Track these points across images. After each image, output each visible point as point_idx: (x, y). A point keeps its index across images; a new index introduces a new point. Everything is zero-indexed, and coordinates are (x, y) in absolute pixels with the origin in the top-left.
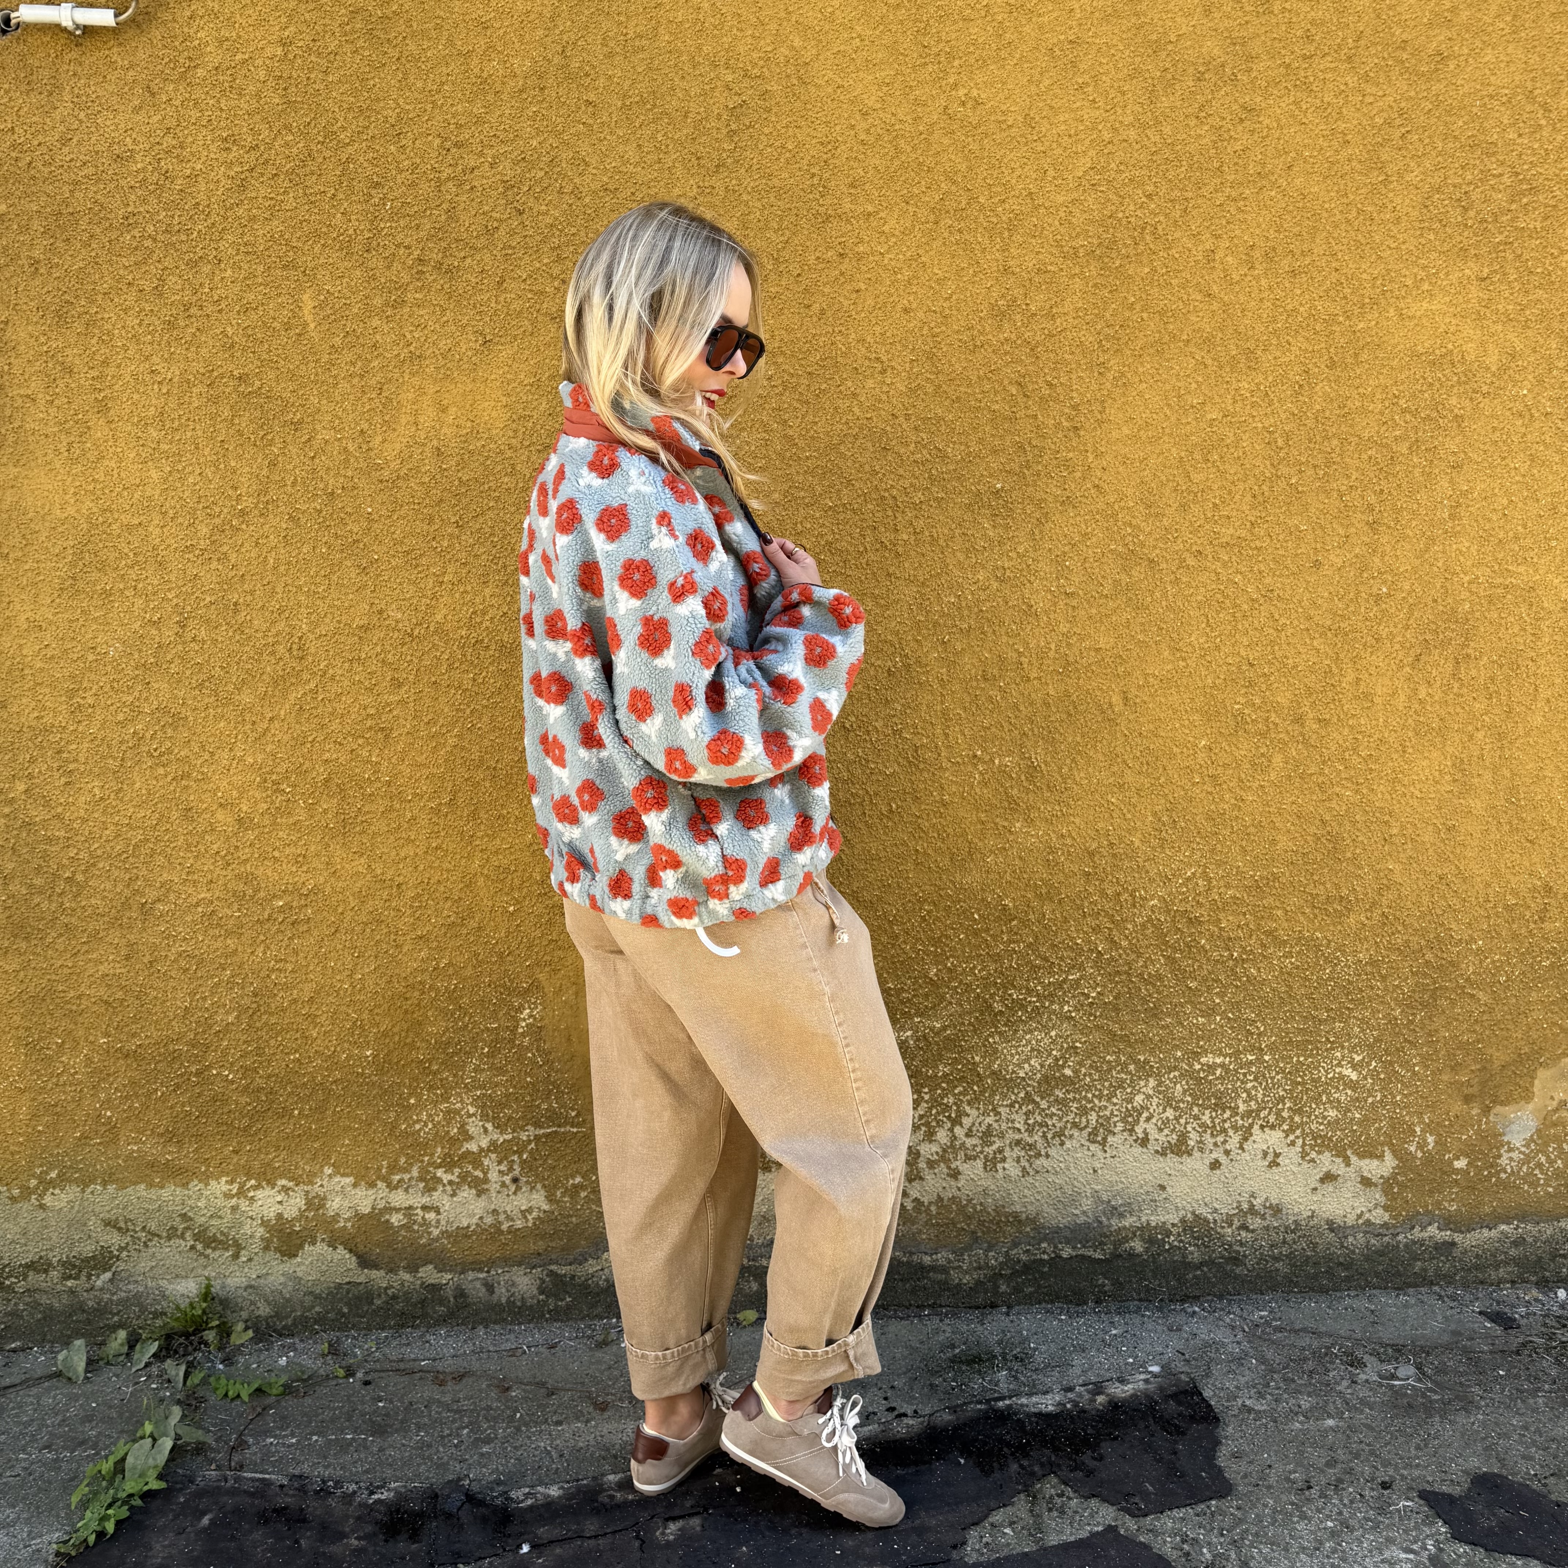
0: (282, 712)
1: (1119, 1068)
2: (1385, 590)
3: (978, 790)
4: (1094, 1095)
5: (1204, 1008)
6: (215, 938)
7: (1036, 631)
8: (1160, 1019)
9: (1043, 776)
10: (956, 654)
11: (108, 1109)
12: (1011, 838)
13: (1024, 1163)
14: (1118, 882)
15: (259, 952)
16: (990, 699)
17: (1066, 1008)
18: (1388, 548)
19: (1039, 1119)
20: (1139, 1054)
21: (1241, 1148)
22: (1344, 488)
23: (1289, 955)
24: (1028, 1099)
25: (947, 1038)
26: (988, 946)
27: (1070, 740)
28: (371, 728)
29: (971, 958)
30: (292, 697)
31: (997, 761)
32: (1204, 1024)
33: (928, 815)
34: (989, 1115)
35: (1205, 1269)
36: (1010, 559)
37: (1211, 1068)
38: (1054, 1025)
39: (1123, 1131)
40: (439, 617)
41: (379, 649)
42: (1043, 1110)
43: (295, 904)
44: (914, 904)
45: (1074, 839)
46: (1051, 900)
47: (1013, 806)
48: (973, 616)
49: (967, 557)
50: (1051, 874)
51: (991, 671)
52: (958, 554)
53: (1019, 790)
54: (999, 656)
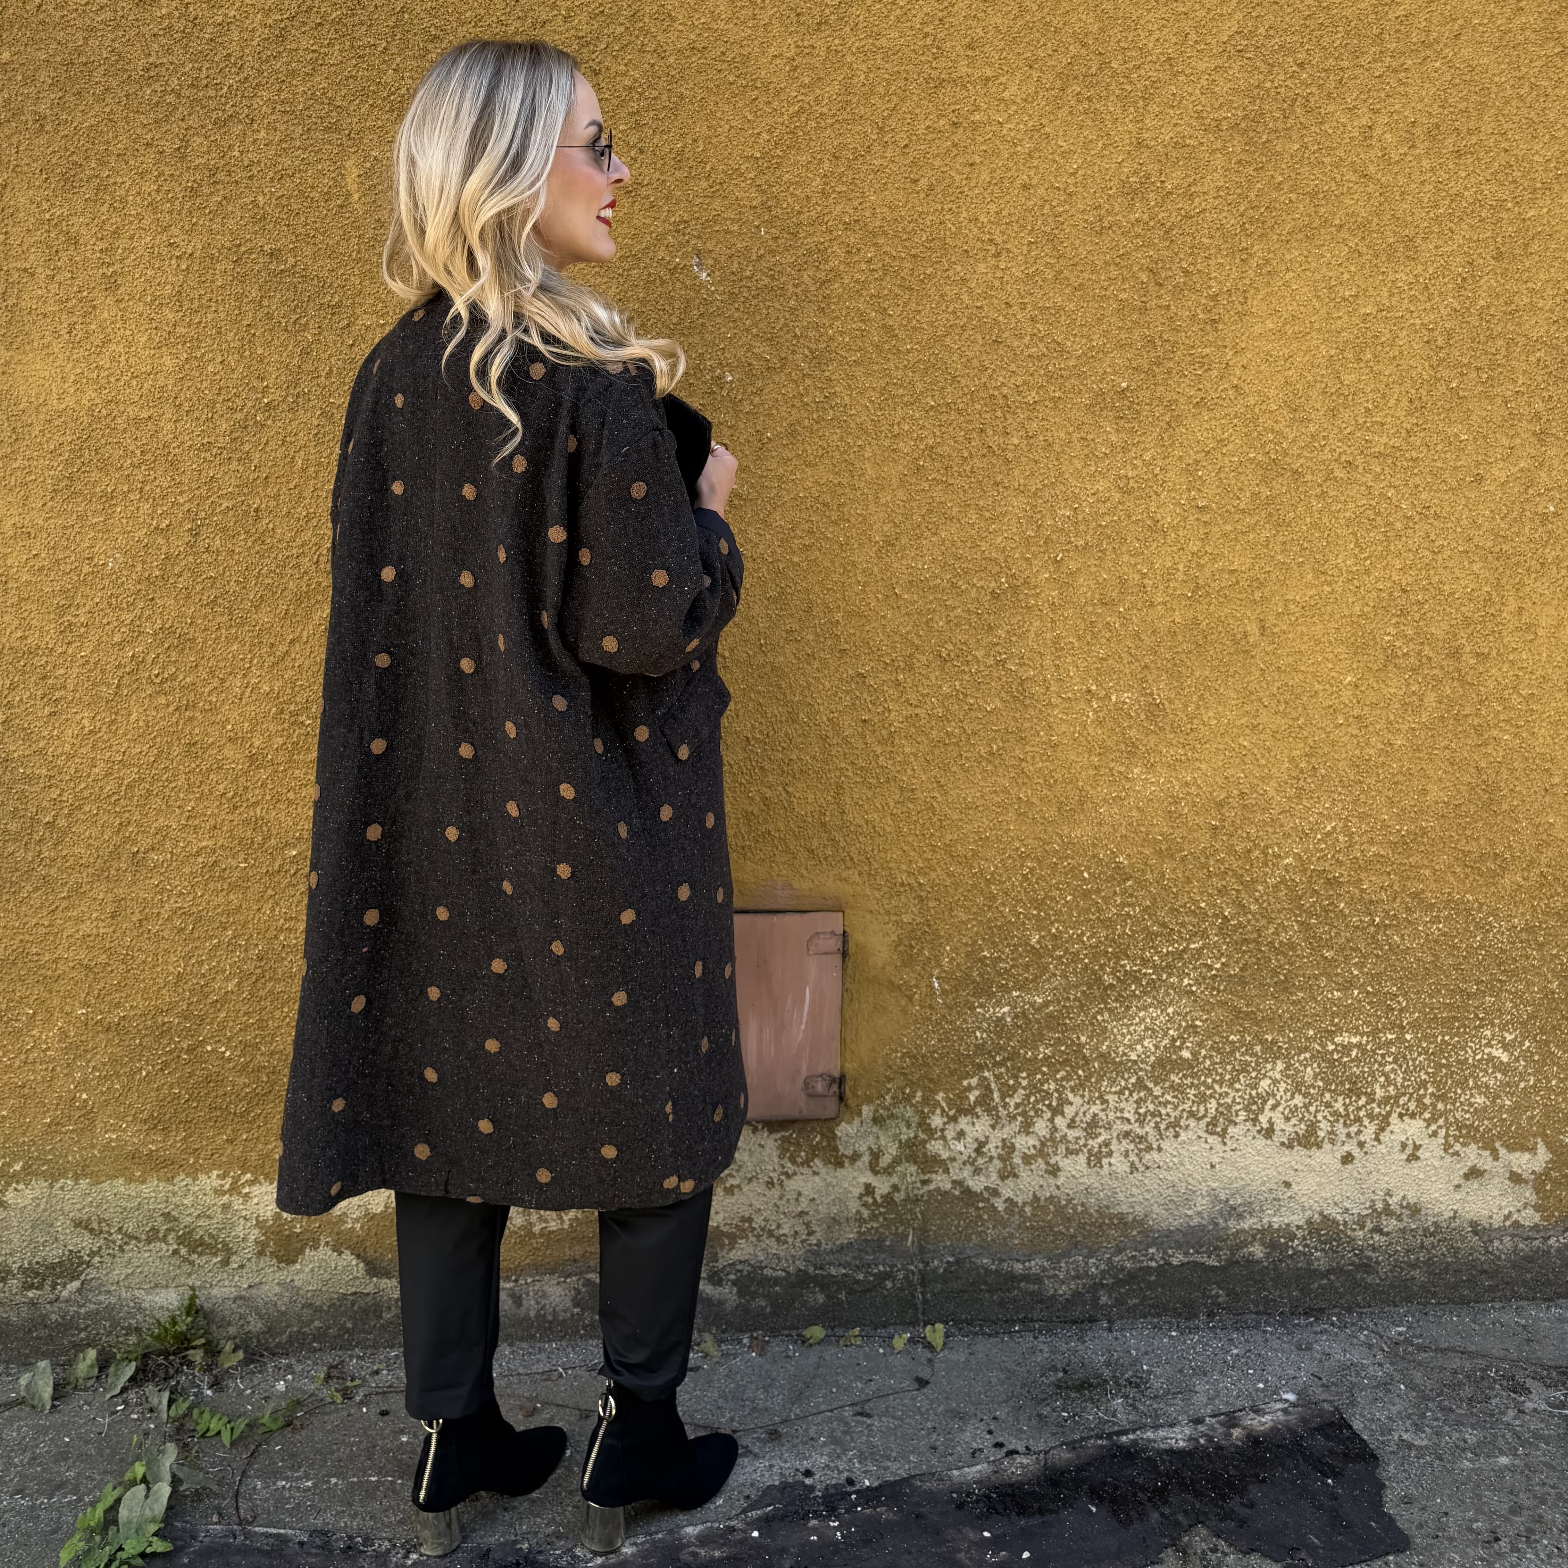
1: (1243, 1049)
2: (1552, 509)
3: (1091, 730)
4: (1214, 1080)
5: (1340, 980)
6: (217, 892)
7: (1163, 549)
8: (1291, 994)
9: (1166, 715)
10: (1070, 574)
11: (85, 1090)
12: (1128, 785)
13: (1133, 1158)
14: (1249, 838)
15: (267, 909)
16: (1108, 626)
17: (1186, 981)
18: (1556, 462)
19: (1151, 1107)
20: (1265, 1033)
21: (1377, 1139)
22: (1509, 393)
23: (1436, 920)
24: (1140, 1085)
25: (1050, 1015)
26: (1099, 910)
27: (1198, 673)
29: (1078, 923)
31: (1114, 698)
32: (1339, 999)
33: (1033, 758)
34: (1094, 1103)
35: (1332, 1277)
36: (1135, 467)
37: (1346, 1049)
38: (1171, 1001)
39: (1245, 1121)
42: (1157, 1097)
44: (1014, 860)
45: (1199, 787)
46: (1172, 857)
47: (1132, 750)
48: (1091, 532)
49: (1086, 465)
50: (1173, 827)
51: (1109, 594)
52: (1076, 461)
53: (1139, 731)
54: (1120, 577)
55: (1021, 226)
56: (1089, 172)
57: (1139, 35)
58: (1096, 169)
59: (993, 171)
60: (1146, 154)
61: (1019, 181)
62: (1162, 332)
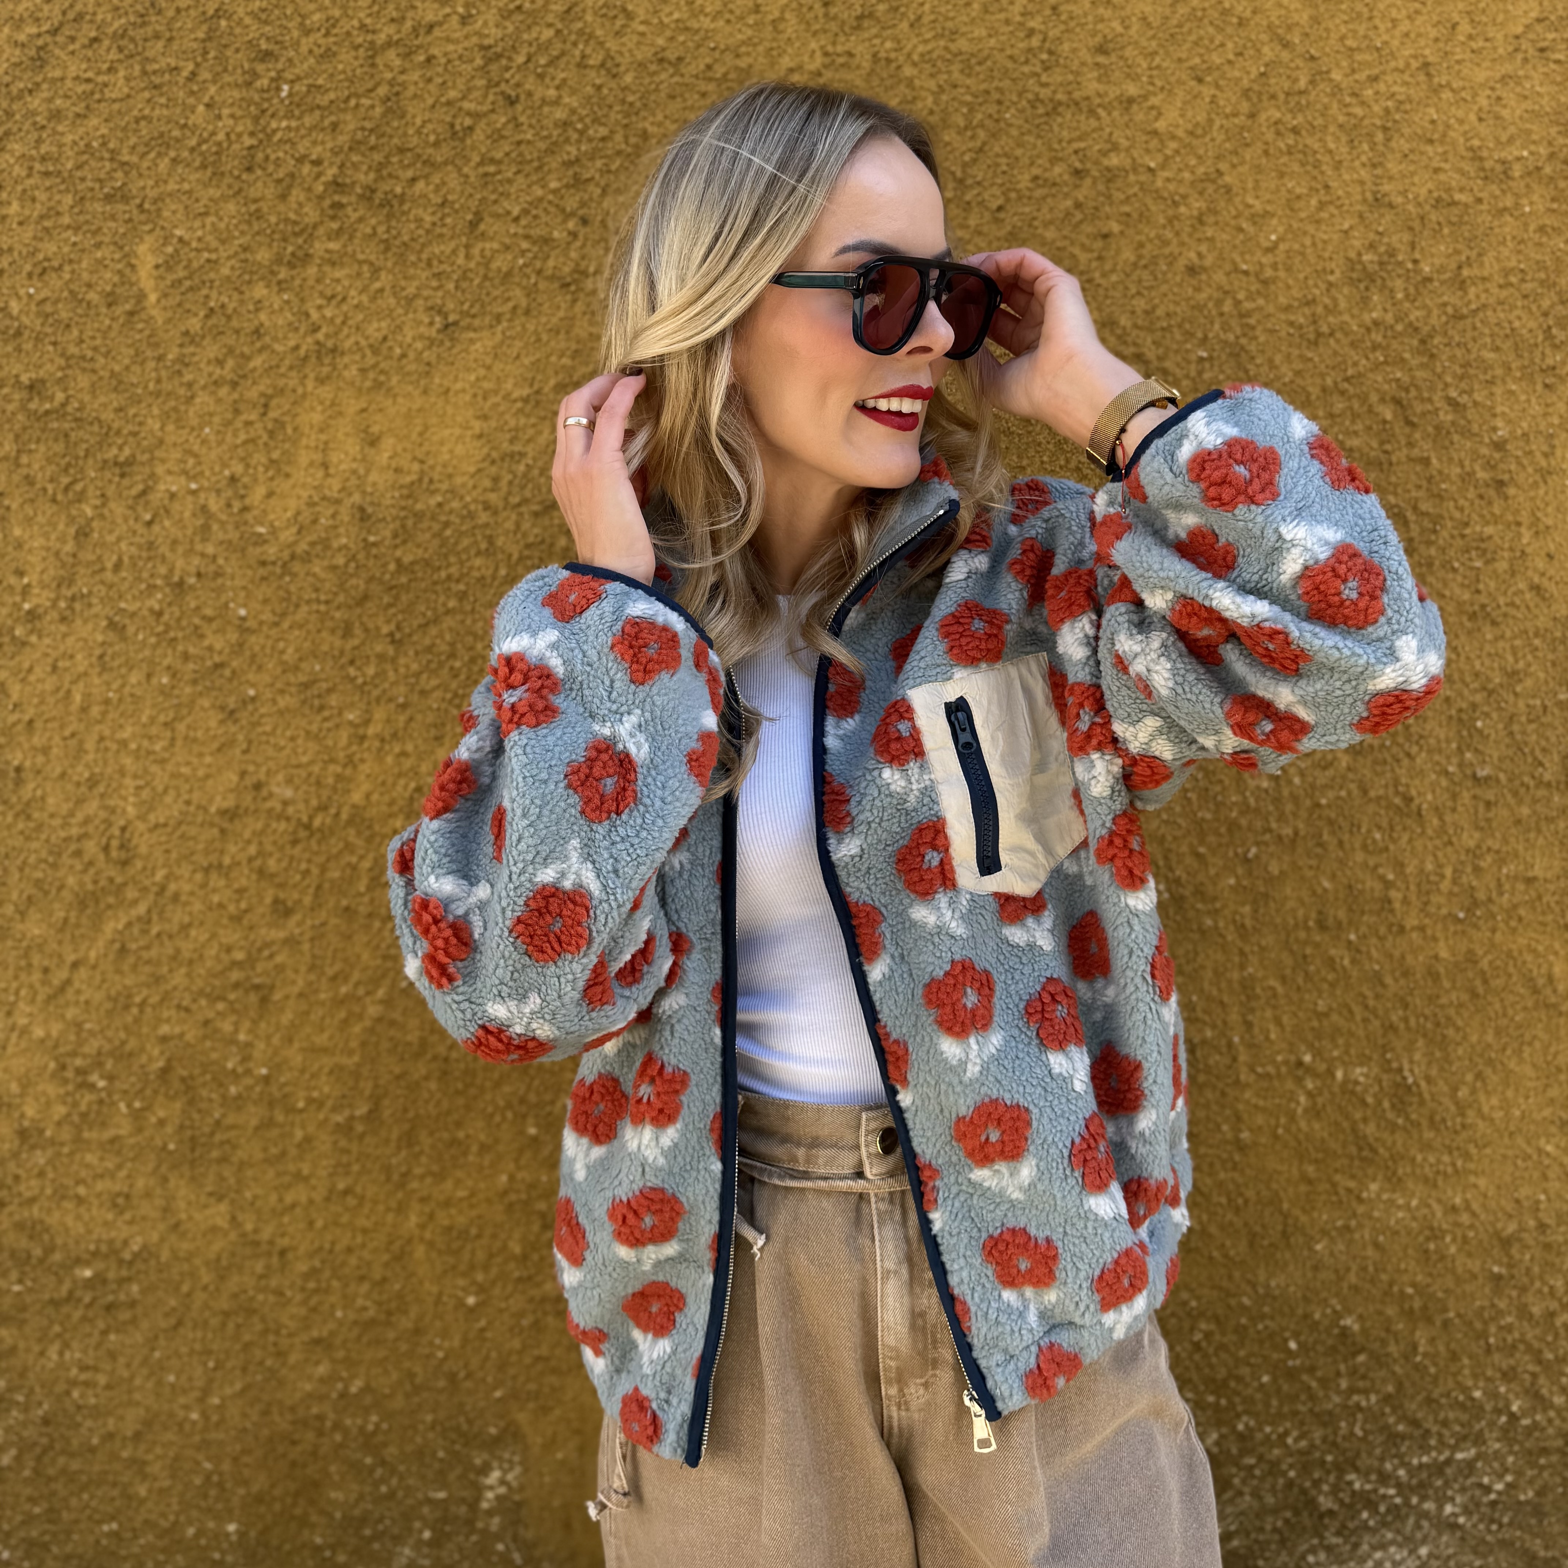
0: (93, 954)
3: (1303, 1125)
7: (1419, 844)
9: (1422, 1103)
10: (1270, 880)
12: (1361, 1209)
15: (53, 1352)
16: (1331, 963)
17: (1448, 1509)
26: (1312, 1397)
27: (1474, 1038)
28: (237, 985)
29: (1281, 1416)
30: (110, 928)
31: (1339, 1074)
33: (1211, 1165)
38: (1425, 1538)
40: (357, 797)
41: (252, 850)
43: (111, 1275)
44: (1180, 1319)
45: (1474, 1214)
46: (1429, 1320)
48: (1303, 814)
50: (1430, 1275)
51: (1332, 912)
53: (1378, 1126)
54: (1350, 887)
55: (1187, 332)
56: (1296, 246)
57: (1376, 28)
58: (1308, 241)
59: (1141, 245)
60: (1388, 218)
61: (1182, 262)
62: (1417, 500)
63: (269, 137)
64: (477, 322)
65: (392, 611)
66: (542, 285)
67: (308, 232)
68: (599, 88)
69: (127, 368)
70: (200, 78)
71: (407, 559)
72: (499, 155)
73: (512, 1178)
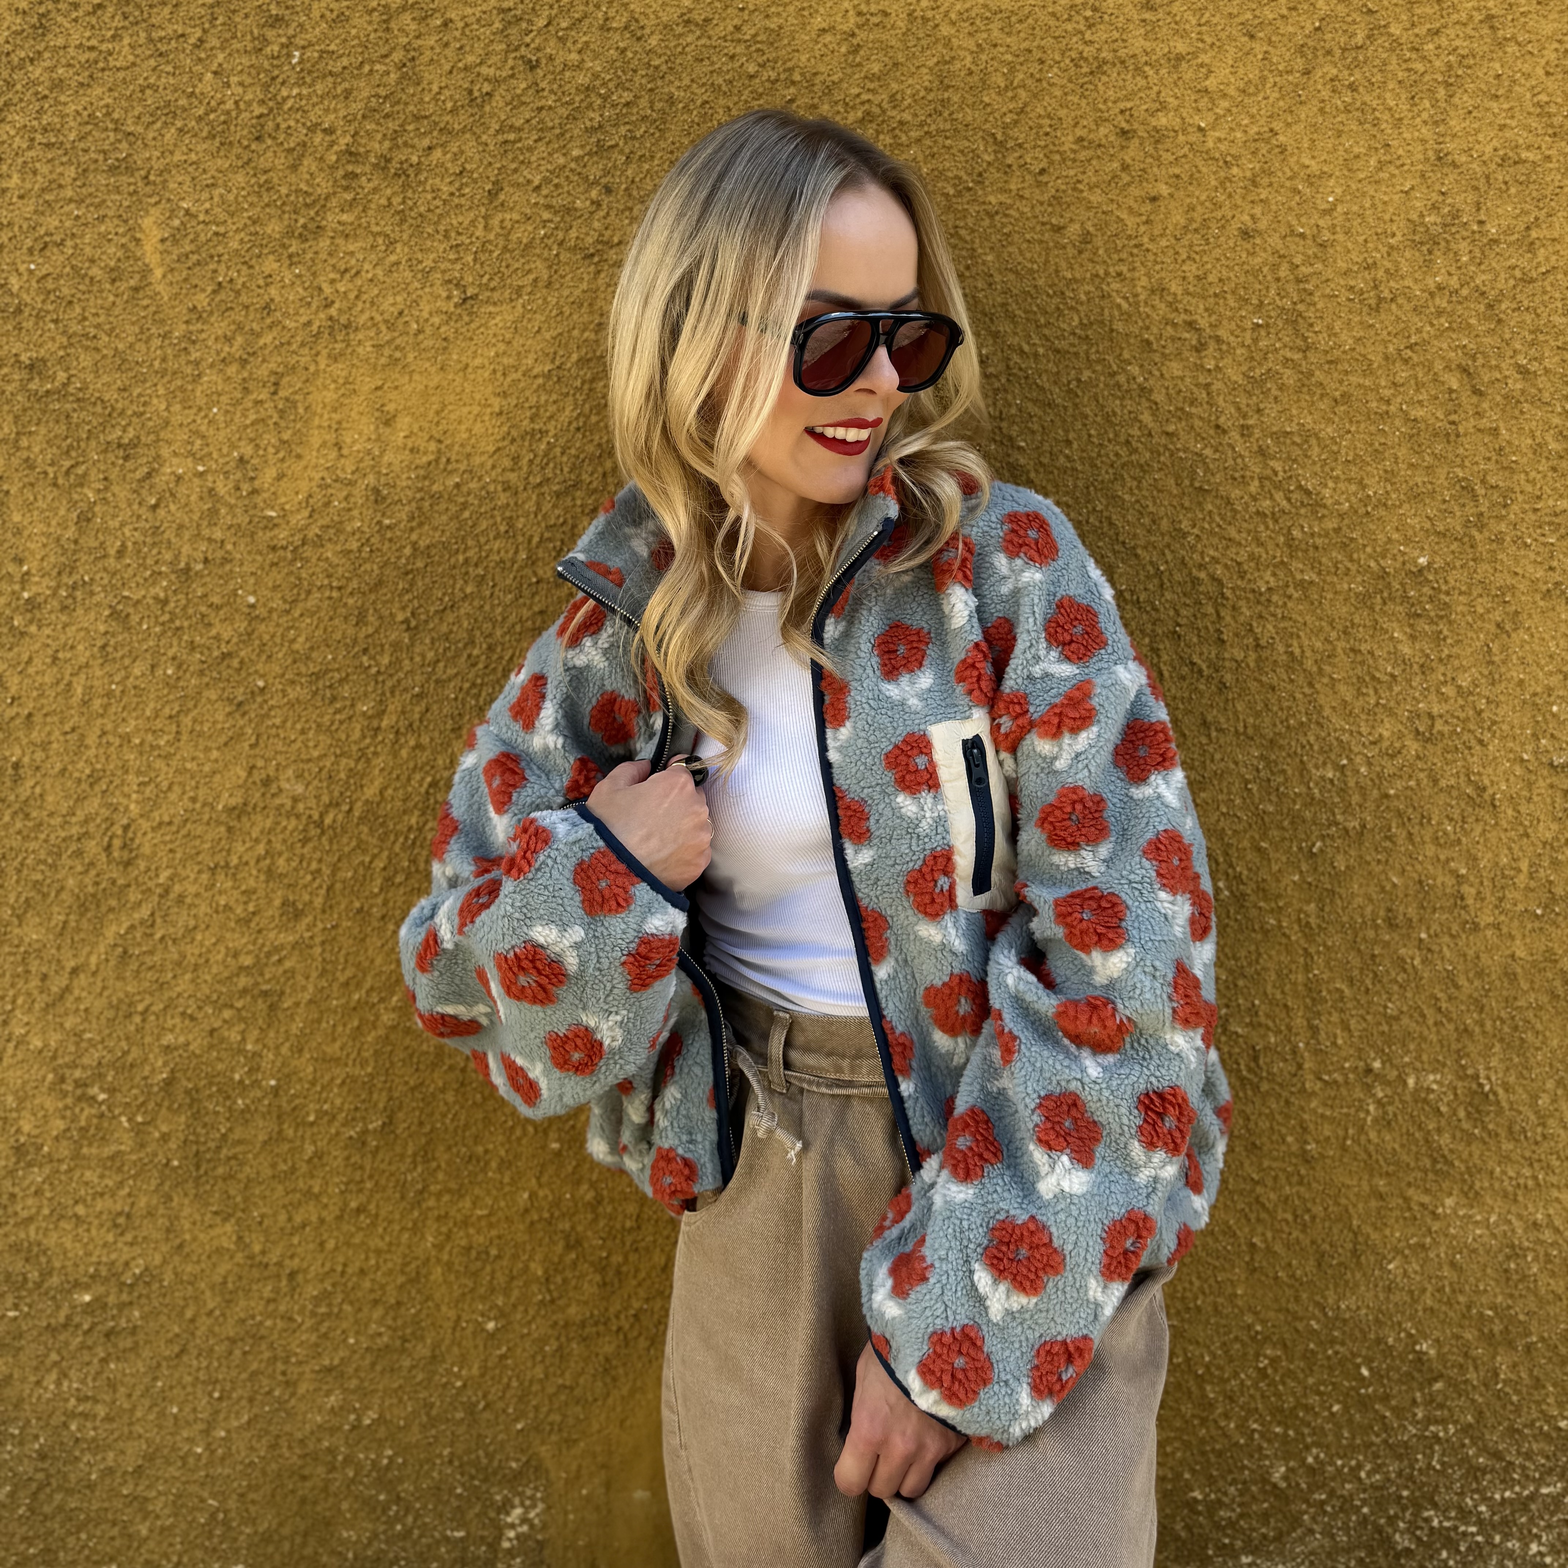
0: (93, 960)
3: (1373, 1135)
7: (1493, 836)
9: (1500, 1112)
10: (1337, 876)
12: (1436, 1226)
15: (50, 1382)
16: (1401, 963)
17: (1534, 1548)
26: (1386, 1428)
27: (1555, 1043)
28: (245, 991)
29: (1352, 1449)
30: (111, 932)
31: (1411, 1082)
33: (1276, 1178)
36: (1444, 698)
40: (370, 792)
41: (261, 849)
43: (111, 1300)
44: (1244, 1345)
45: (1557, 1231)
46: (1511, 1345)
47: (1440, 1166)
48: (1370, 805)
49: (1359, 694)
50: (1511, 1296)
51: (1401, 909)
52: (1342, 688)
53: (1454, 1137)
54: (1420, 882)
55: (1241, 299)
56: (1355, 208)
58: (1367, 203)
59: (1191, 208)
60: (1451, 177)
61: (1235, 225)
62: (1486, 473)
63: (280, 105)
64: (496, 295)
65: (406, 597)
66: (564, 256)
67: (321, 204)
68: (623, 51)
69: (131, 346)
70: (208, 46)
71: (422, 544)
72: (519, 123)
73: (533, 1195)
